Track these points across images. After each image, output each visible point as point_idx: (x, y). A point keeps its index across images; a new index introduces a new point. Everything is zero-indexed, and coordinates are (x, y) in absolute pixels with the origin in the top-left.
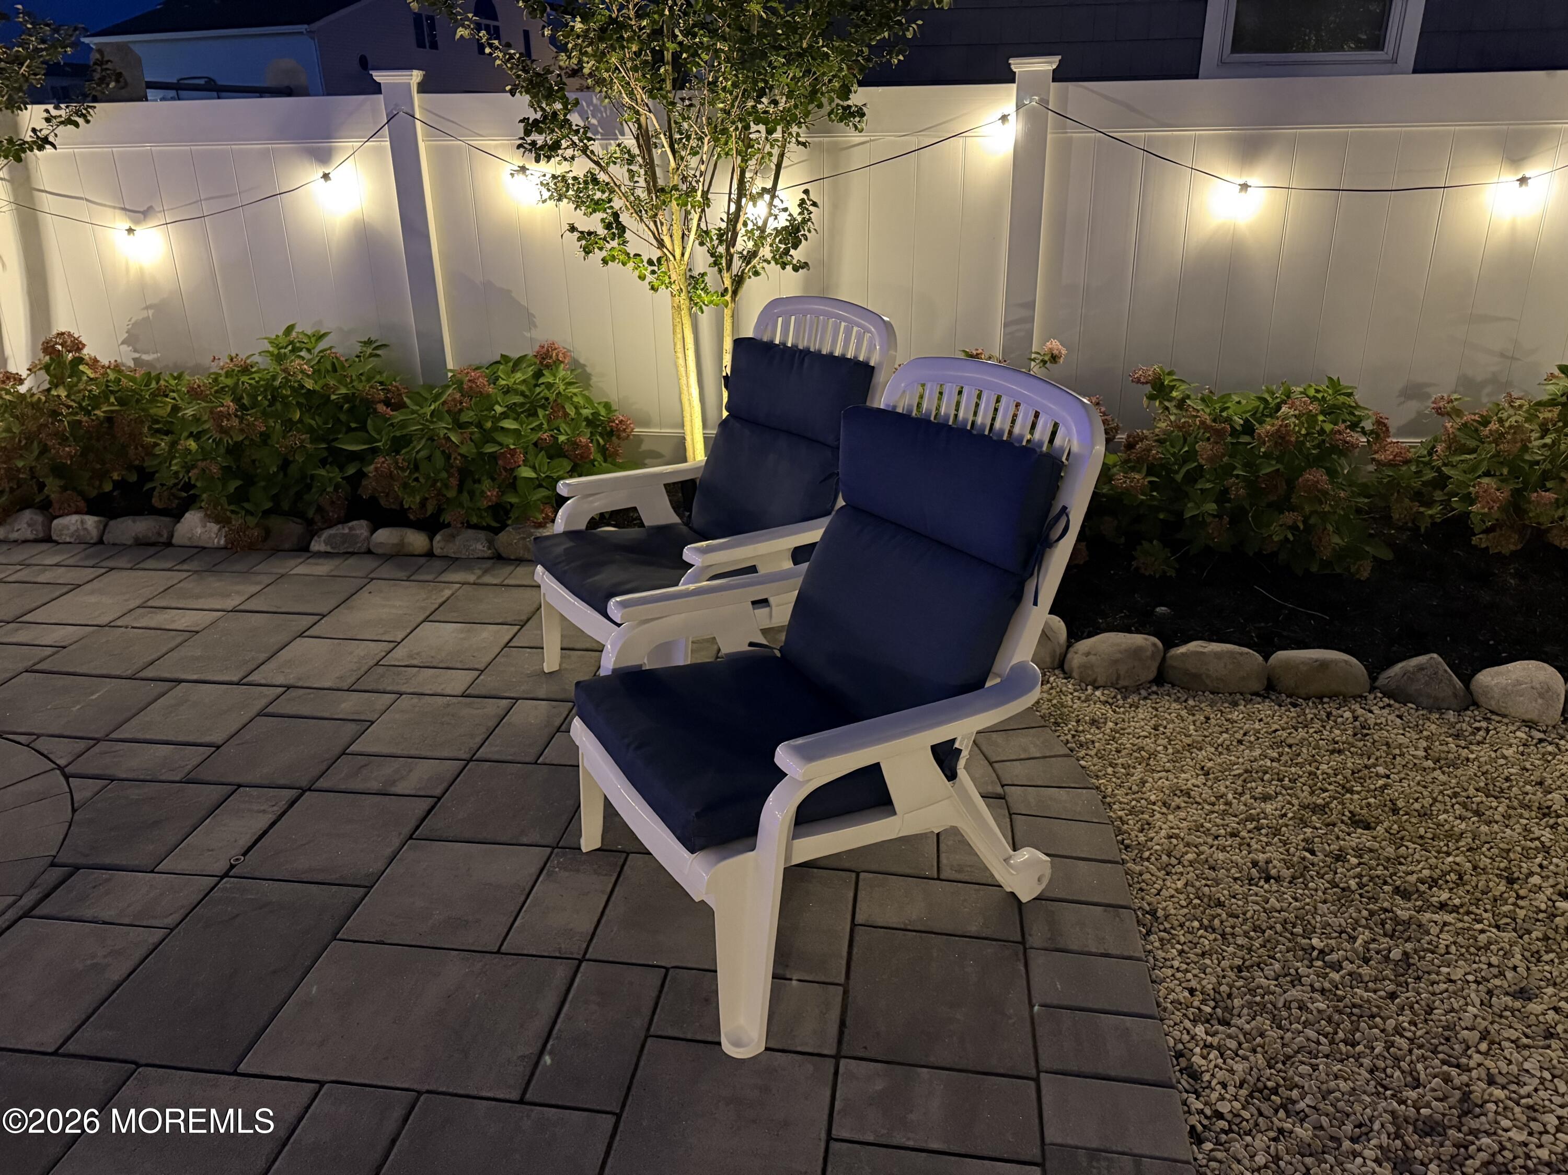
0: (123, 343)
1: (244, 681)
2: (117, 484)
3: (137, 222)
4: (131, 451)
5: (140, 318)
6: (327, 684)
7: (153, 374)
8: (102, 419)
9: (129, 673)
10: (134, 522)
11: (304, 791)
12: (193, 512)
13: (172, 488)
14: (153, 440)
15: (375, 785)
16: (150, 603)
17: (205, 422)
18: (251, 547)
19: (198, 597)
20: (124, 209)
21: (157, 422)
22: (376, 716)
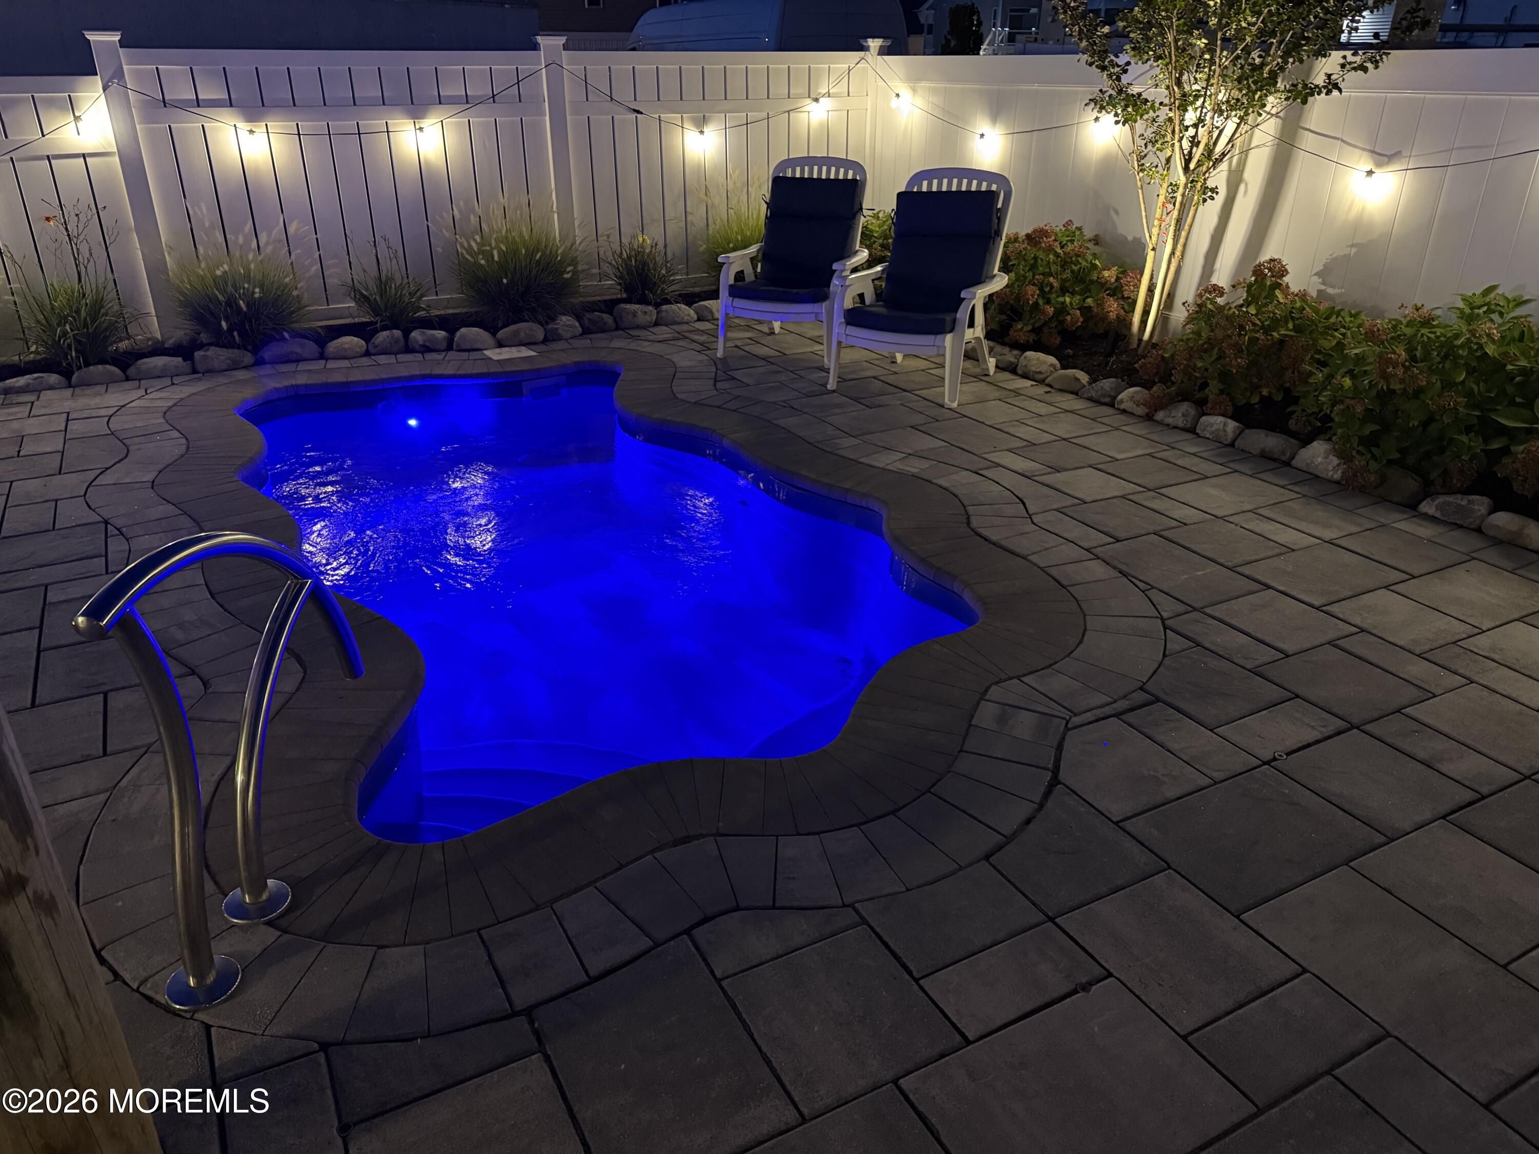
0: (1315, 275)
1: (1324, 608)
2: (1263, 399)
3: (1379, 165)
4: (1288, 374)
5: (1342, 254)
6: (1400, 643)
7: (1336, 309)
8: (1275, 340)
9: (1230, 564)
10: (1266, 436)
11: (1353, 727)
12: (1321, 442)
13: (1310, 415)
14: (1310, 368)
15: (1422, 755)
16: (1260, 511)
17: (1371, 363)
18: (1362, 490)
19: (1300, 519)
20: (1373, 152)
21: (1319, 352)
22: (1440, 692)
